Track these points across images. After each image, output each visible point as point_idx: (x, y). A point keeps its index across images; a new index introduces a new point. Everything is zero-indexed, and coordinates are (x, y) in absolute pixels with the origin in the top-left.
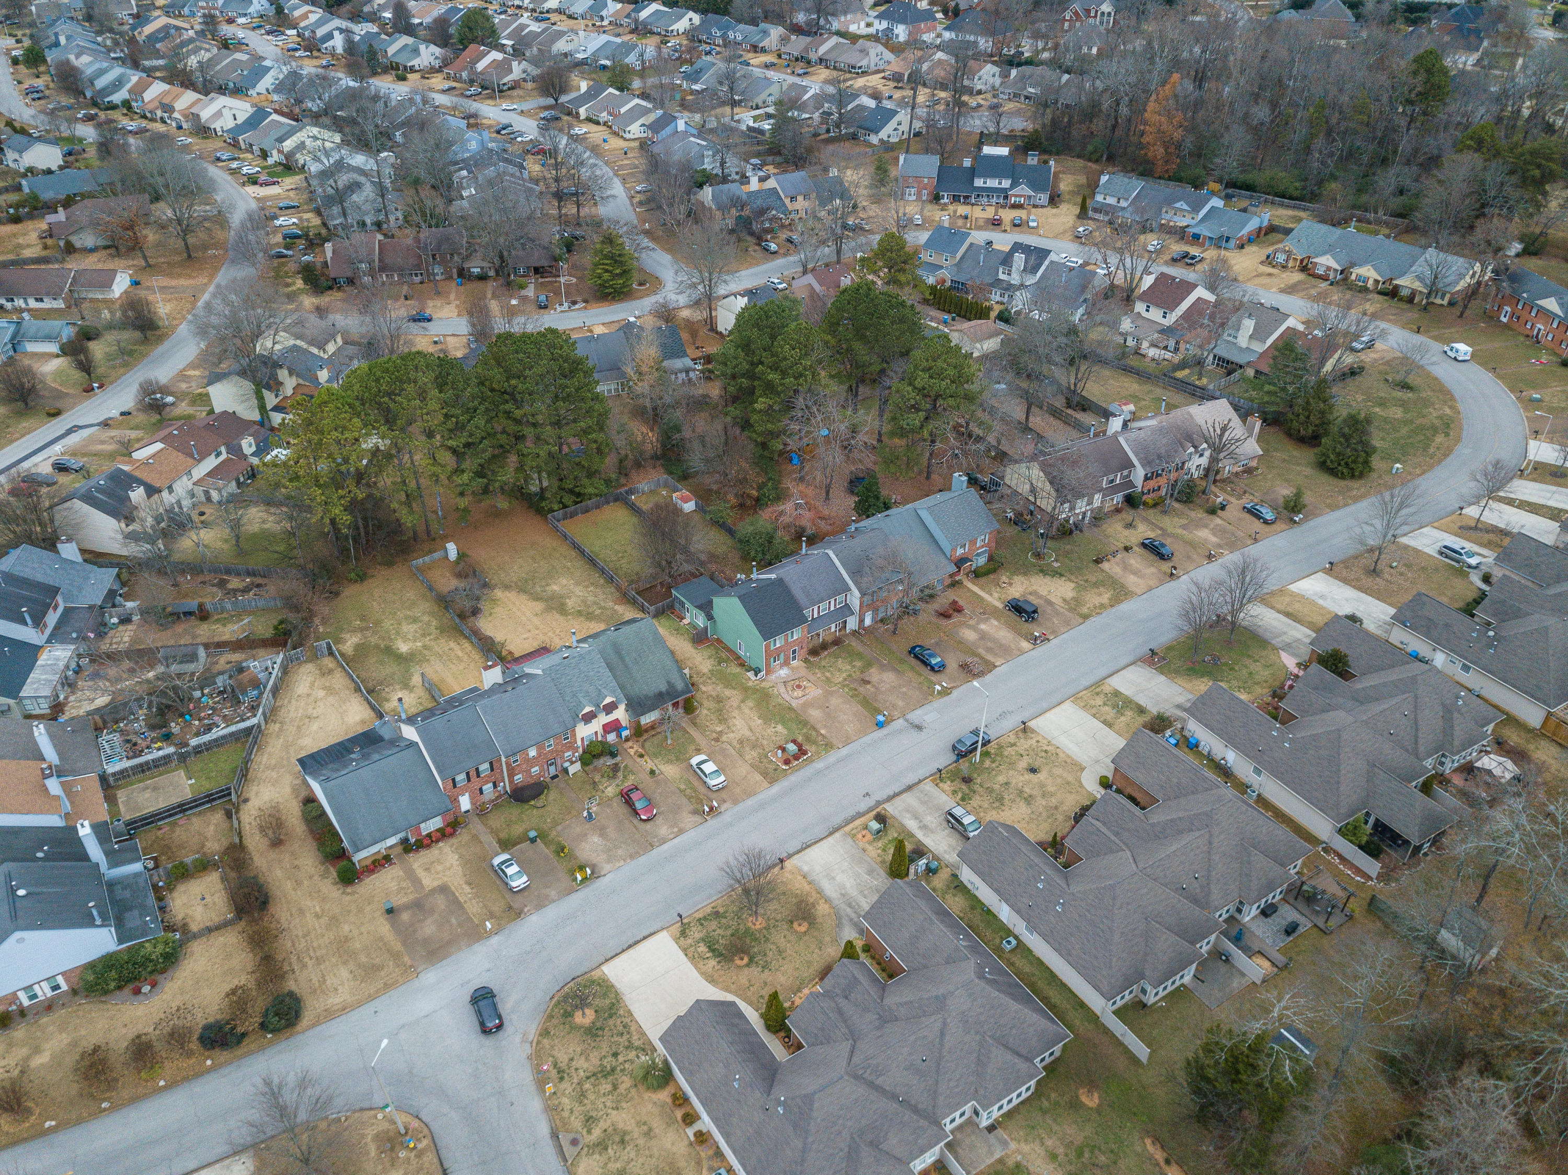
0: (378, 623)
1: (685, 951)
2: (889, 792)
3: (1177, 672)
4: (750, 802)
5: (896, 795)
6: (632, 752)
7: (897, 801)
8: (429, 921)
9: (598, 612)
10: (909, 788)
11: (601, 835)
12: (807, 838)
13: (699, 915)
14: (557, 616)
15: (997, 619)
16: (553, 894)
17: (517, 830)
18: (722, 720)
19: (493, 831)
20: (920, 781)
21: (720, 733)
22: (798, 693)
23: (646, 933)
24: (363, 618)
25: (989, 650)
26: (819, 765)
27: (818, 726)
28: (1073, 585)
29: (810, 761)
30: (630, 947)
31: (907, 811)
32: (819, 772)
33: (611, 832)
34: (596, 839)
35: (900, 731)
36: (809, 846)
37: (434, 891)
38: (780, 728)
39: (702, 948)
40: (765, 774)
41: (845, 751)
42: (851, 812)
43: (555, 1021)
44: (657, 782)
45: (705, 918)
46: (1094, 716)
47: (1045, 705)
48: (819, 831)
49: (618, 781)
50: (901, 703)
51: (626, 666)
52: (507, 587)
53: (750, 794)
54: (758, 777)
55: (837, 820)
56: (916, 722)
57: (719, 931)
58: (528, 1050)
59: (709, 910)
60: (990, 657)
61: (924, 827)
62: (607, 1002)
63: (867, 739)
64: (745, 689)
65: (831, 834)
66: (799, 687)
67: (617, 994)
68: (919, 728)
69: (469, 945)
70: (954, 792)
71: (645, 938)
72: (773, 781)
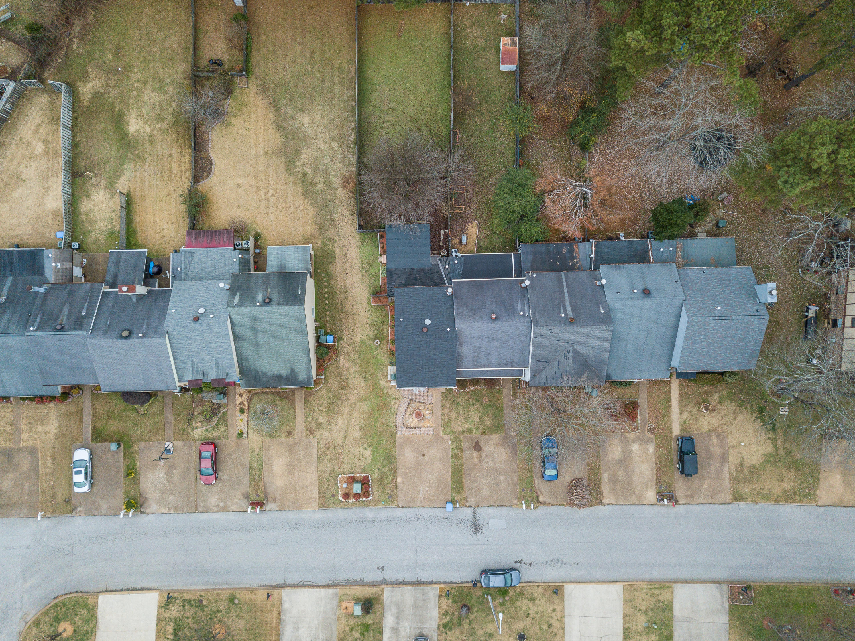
0: (128, 68)
1: (160, 620)
2: (400, 577)
3: (743, 621)
4: (292, 515)
5: (404, 583)
6: (239, 400)
7: (399, 589)
8: (11, 476)
9: (320, 187)
10: (419, 583)
11: (167, 473)
12: (308, 578)
13: (188, 597)
14: (282, 169)
15: (658, 447)
16: (104, 507)
17: (114, 426)
18: (330, 412)
19: (95, 416)
20: (432, 583)
21: (319, 425)
22: (413, 421)
23: (145, 585)
24: (117, 56)
25: (614, 480)
26: (369, 513)
27: (400, 472)
28: (769, 448)
29: (366, 504)
30: (128, 590)
31: (397, 605)
32: (364, 521)
33: (176, 474)
34: (161, 474)
35: (459, 522)
36: (304, 586)
37: (26, 448)
38: (368, 453)
39: (170, 629)
40: (322, 494)
41: (400, 513)
42: (357, 576)
43: (47, 619)
44: (238, 446)
45: (189, 602)
46: (625, 616)
47: (599, 575)
48: (322, 579)
49: (209, 427)
50: (486, 492)
51: (257, 343)
52: (264, 89)
53: (297, 507)
54: (315, 493)
55: (342, 577)
56: (481, 520)
57: (190, 621)
58: (22, 627)
59: (197, 596)
60: (606, 488)
61: (395, 630)
62: (86, 628)
63: (426, 512)
64: (375, 387)
65: (328, 586)
66: (418, 415)
67: (95, 627)
68: (477, 528)
69: (26, 517)
70: (446, 614)
71: (142, 589)
72: (323, 505)
